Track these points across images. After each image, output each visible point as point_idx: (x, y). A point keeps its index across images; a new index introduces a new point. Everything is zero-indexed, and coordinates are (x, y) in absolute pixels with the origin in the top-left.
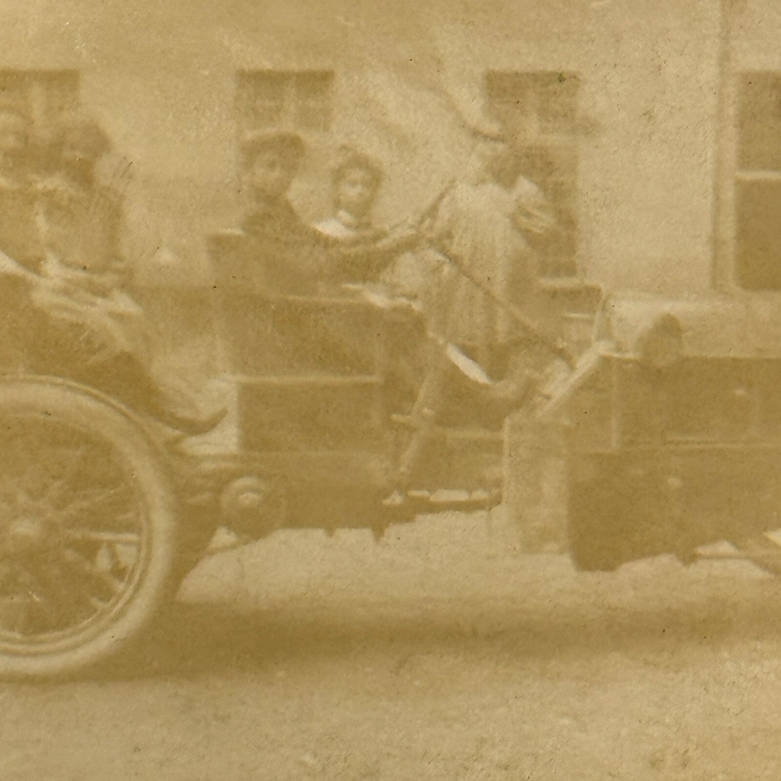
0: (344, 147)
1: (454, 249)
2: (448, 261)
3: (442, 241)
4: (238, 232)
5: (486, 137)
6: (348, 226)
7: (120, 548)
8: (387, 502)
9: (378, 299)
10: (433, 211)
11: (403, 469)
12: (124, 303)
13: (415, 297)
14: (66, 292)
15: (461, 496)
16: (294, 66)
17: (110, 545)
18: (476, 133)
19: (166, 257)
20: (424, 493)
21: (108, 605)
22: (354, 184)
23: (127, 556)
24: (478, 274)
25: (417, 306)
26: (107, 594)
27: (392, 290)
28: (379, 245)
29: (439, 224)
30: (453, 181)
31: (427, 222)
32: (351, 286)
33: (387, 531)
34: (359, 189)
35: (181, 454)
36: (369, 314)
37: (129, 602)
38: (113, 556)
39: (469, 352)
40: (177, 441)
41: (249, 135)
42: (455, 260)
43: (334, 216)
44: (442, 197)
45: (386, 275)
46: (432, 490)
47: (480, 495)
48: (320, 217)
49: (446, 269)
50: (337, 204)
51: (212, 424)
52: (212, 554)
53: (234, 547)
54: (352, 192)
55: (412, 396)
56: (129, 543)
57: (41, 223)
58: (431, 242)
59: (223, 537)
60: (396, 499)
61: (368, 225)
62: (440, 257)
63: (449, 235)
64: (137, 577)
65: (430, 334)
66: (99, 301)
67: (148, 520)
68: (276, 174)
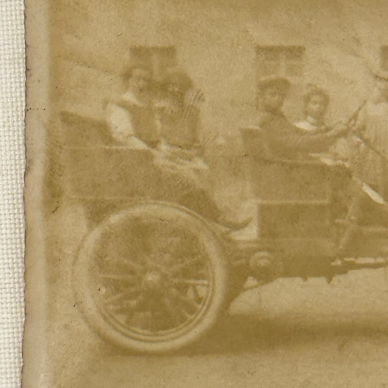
0: (310, 85)
1: (366, 136)
2: (362, 141)
3: (360, 132)
4: (257, 128)
5: (381, 79)
6: (313, 124)
7: (198, 287)
8: (333, 264)
9: (328, 161)
10: (355, 116)
11: (341, 247)
12: (200, 164)
13: (347, 160)
14: (171, 159)
15: (371, 261)
16: (285, 43)
17: (194, 286)
18: (376, 77)
19: (221, 141)
20: (352, 259)
21: (193, 316)
22: (315, 103)
23: (202, 292)
24: (378, 148)
25: (347, 165)
26: (192, 311)
27: (335, 157)
28: (328, 134)
29: (359, 123)
30: (365, 102)
31: (352, 122)
32: (313, 155)
33: (334, 279)
34: (318, 106)
35: (229, 240)
36: (323, 168)
37: (204, 315)
38: (195, 291)
39: (374, 188)
40: (228, 233)
41: (263, 79)
42: (366, 141)
43: (305, 119)
44: (360, 109)
45: (332, 149)
46: (356, 258)
47: (381, 260)
48: (298, 120)
49: (363, 145)
50: (306, 113)
51: (245, 224)
52: (245, 290)
53: (256, 287)
54: (315, 107)
55: (346, 210)
56: (203, 285)
57: (158, 123)
58: (354, 132)
59: (251, 282)
60: (339, 263)
61: (323, 124)
62: (359, 140)
63: (364, 128)
64: (207, 302)
65: (354, 178)
66: (187, 162)
67: (213, 273)
68: (276, 98)
